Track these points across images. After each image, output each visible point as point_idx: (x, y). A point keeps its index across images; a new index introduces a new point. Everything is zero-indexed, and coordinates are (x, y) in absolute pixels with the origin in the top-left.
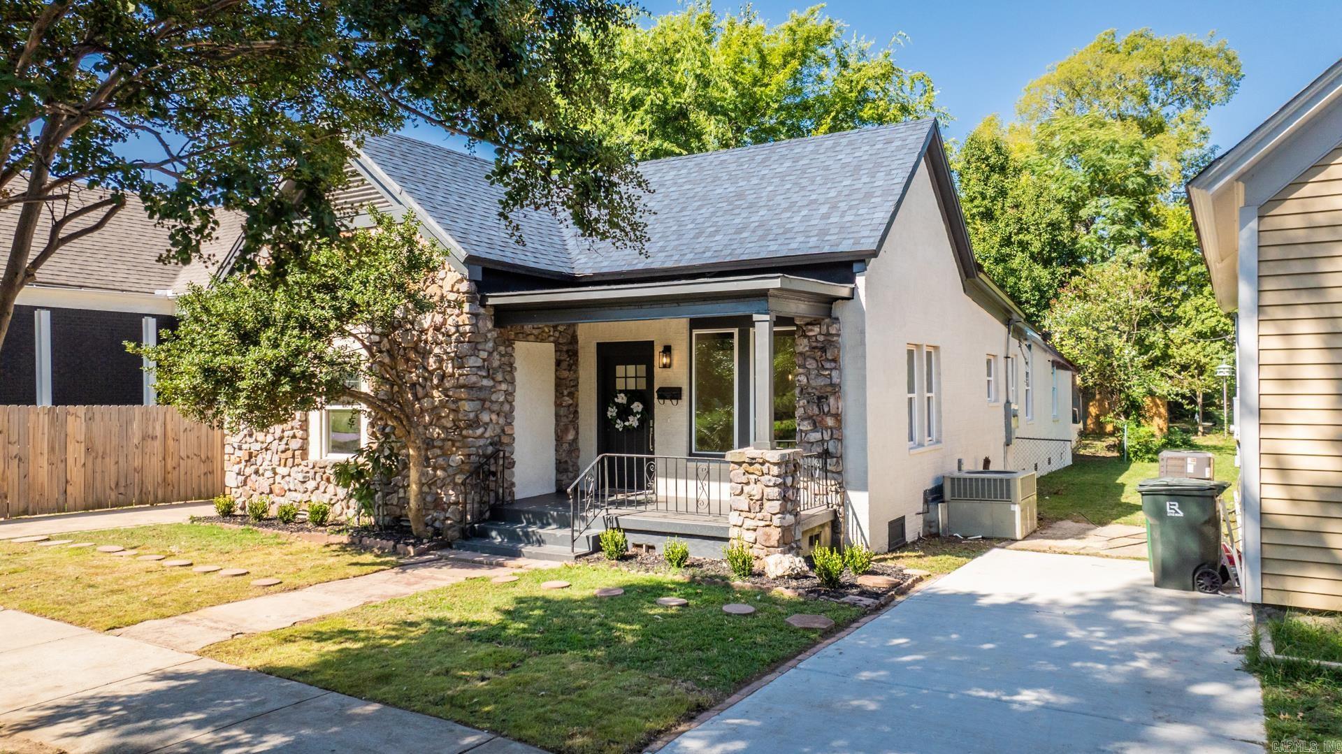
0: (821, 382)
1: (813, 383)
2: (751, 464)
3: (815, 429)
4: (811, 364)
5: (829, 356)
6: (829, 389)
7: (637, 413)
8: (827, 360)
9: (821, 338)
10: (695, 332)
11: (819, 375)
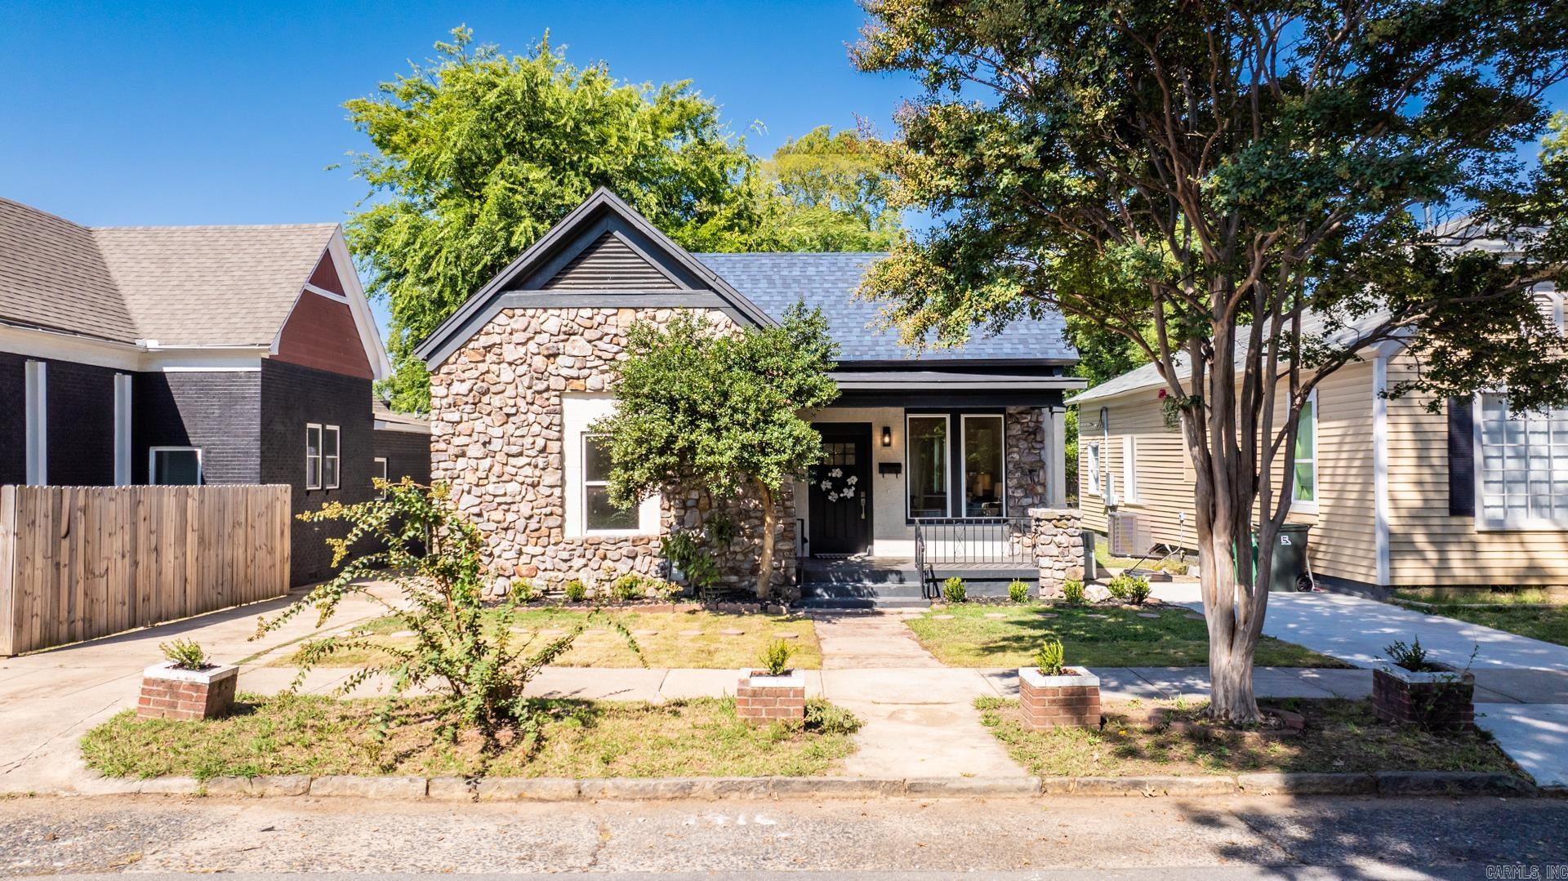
0: (1031, 459)
1: (1024, 459)
2: (1059, 520)
3: (1026, 496)
4: (1023, 445)
5: (1038, 439)
6: (1039, 464)
7: (854, 485)
8: (1036, 441)
9: (1031, 424)
10: (909, 416)
11: (1029, 453)
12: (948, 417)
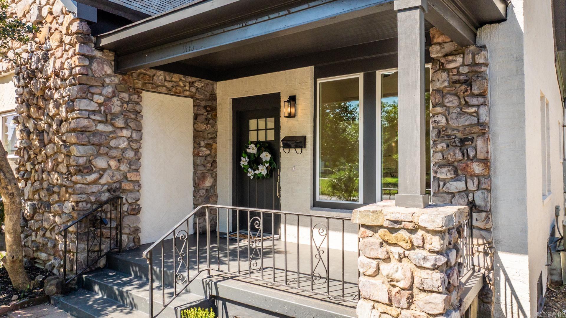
0: (465, 121)
1: (453, 124)
2: (392, 231)
3: (456, 177)
4: (451, 102)
5: (476, 91)
6: (476, 129)
7: (266, 162)
8: (473, 95)
9: (465, 70)
10: (320, 81)
11: (461, 113)
12: (360, 76)
